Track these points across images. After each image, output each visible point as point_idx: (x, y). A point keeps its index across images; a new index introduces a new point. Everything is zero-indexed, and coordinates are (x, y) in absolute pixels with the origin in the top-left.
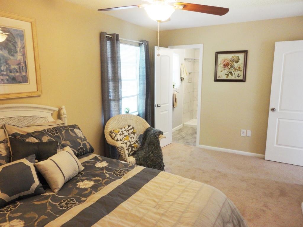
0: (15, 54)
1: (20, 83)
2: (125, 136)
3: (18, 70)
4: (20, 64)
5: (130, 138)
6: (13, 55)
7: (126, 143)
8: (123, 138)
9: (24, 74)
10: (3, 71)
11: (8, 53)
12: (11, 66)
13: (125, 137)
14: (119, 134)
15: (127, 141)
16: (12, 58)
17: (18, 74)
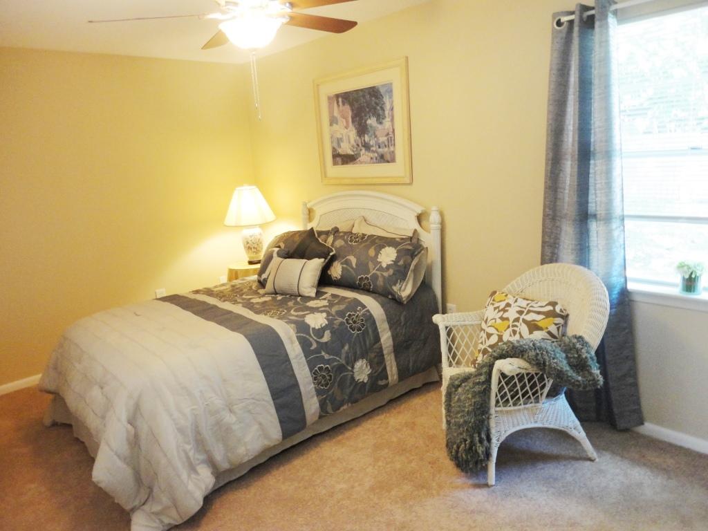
0: (384, 121)
1: (388, 162)
2: (502, 318)
3: (387, 144)
4: (388, 134)
5: (511, 329)
6: (381, 123)
7: (489, 336)
8: (494, 321)
9: (392, 149)
10: (373, 146)
11: (377, 120)
12: (380, 138)
13: (499, 321)
14: (496, 305)
15: (496, 332)
16: (379, 126)
17: (386, 149)
